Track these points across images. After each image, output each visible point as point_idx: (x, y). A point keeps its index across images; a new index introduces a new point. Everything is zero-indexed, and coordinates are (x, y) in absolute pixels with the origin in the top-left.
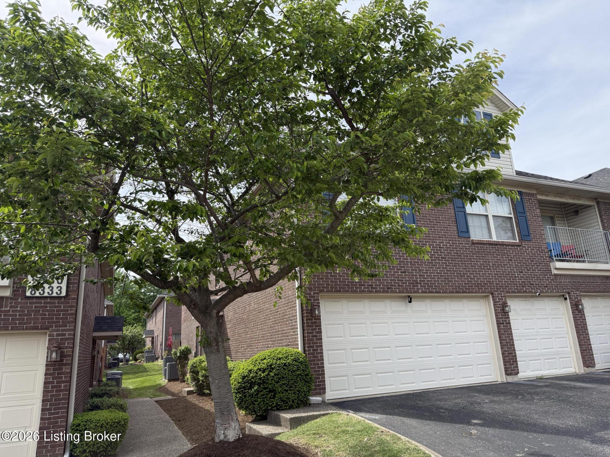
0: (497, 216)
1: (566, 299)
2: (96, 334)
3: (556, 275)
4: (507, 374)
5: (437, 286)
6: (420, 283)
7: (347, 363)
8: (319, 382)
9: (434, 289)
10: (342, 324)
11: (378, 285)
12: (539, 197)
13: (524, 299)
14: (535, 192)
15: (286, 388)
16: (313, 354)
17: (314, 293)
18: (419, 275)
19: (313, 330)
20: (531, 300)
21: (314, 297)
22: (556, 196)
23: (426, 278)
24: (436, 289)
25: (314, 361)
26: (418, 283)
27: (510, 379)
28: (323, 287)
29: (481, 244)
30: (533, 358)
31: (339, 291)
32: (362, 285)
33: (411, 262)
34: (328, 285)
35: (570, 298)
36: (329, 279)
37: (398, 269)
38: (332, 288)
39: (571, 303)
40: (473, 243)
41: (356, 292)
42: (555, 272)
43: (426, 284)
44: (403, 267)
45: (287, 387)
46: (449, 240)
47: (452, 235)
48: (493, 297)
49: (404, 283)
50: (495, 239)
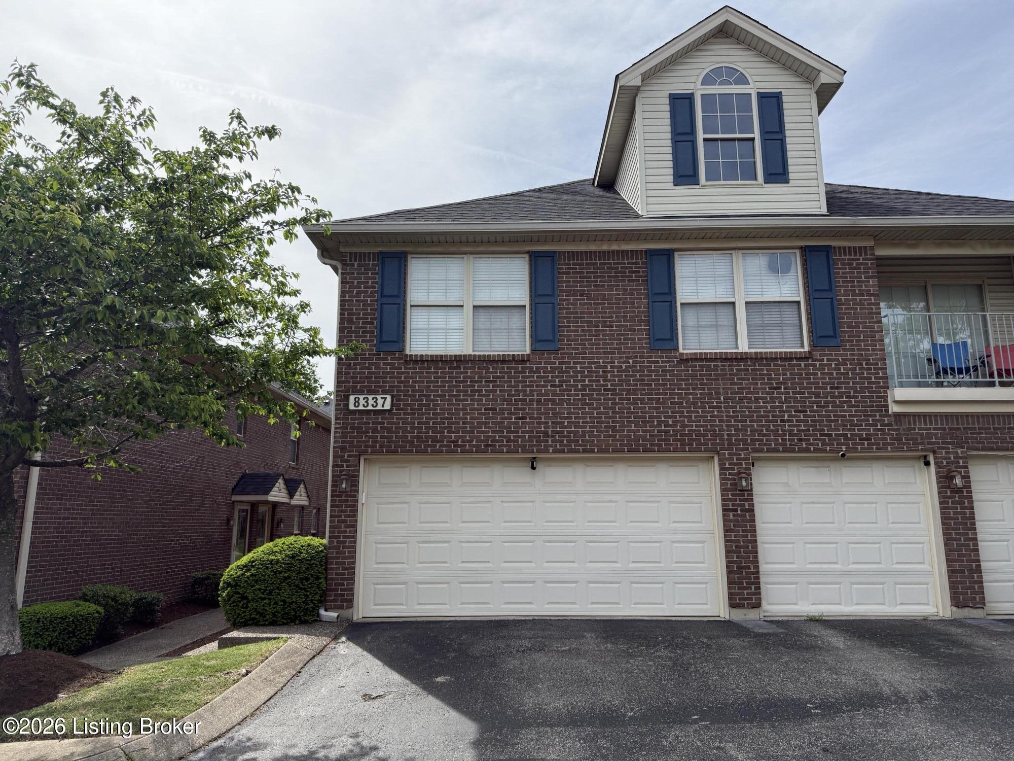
0: (762, 302)
1: (927, 464)
2: (235, 498)
3: (897, 415)
4: (733, 606)
5: (588, 441)
6: (553, 436)
7: (407, 564)
8: (342, 590)
9: (580, 445)
10: (407, 503)
11: (468, 441)
12: (881, 252)
13: (816, 464)
14: (872, 243)
15: (260, 595)
16: (338, 548)
17: (349, 456)
18: (553, 423)
19: (342, 511)
20: (834, 466)
21: (349, 461)
22: (939, 245)
23: (565, 427)
24: (586, 445)
25: (338, 558)
26: (548, 436)
27: (738, 616)
28: (366, 446)
29: (701, 360)
30: (818, 580)
31: (395, 452)
32: (438, 442)
33: (539, 400)
34: (376, 442)
35: (936, 463)
36: (378, 432)
37: (511, 414)
38: (381, 446)
39: (937, 473)
40: (684, 360)
41: (425, 452)
42: (894, 409)
43: (564, 437)
44: (520, 409)
45: (263, 593)
46: (626, 357)
47: (635, 348)
48: (719, 460)
49: (519, 437)
50: (744, 347)
